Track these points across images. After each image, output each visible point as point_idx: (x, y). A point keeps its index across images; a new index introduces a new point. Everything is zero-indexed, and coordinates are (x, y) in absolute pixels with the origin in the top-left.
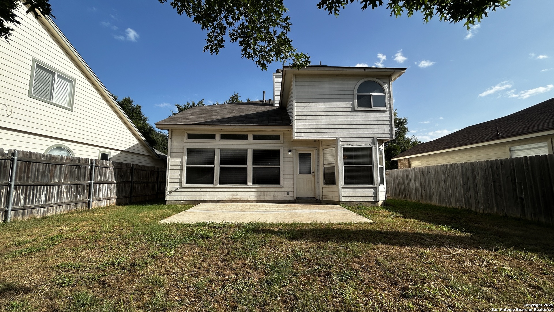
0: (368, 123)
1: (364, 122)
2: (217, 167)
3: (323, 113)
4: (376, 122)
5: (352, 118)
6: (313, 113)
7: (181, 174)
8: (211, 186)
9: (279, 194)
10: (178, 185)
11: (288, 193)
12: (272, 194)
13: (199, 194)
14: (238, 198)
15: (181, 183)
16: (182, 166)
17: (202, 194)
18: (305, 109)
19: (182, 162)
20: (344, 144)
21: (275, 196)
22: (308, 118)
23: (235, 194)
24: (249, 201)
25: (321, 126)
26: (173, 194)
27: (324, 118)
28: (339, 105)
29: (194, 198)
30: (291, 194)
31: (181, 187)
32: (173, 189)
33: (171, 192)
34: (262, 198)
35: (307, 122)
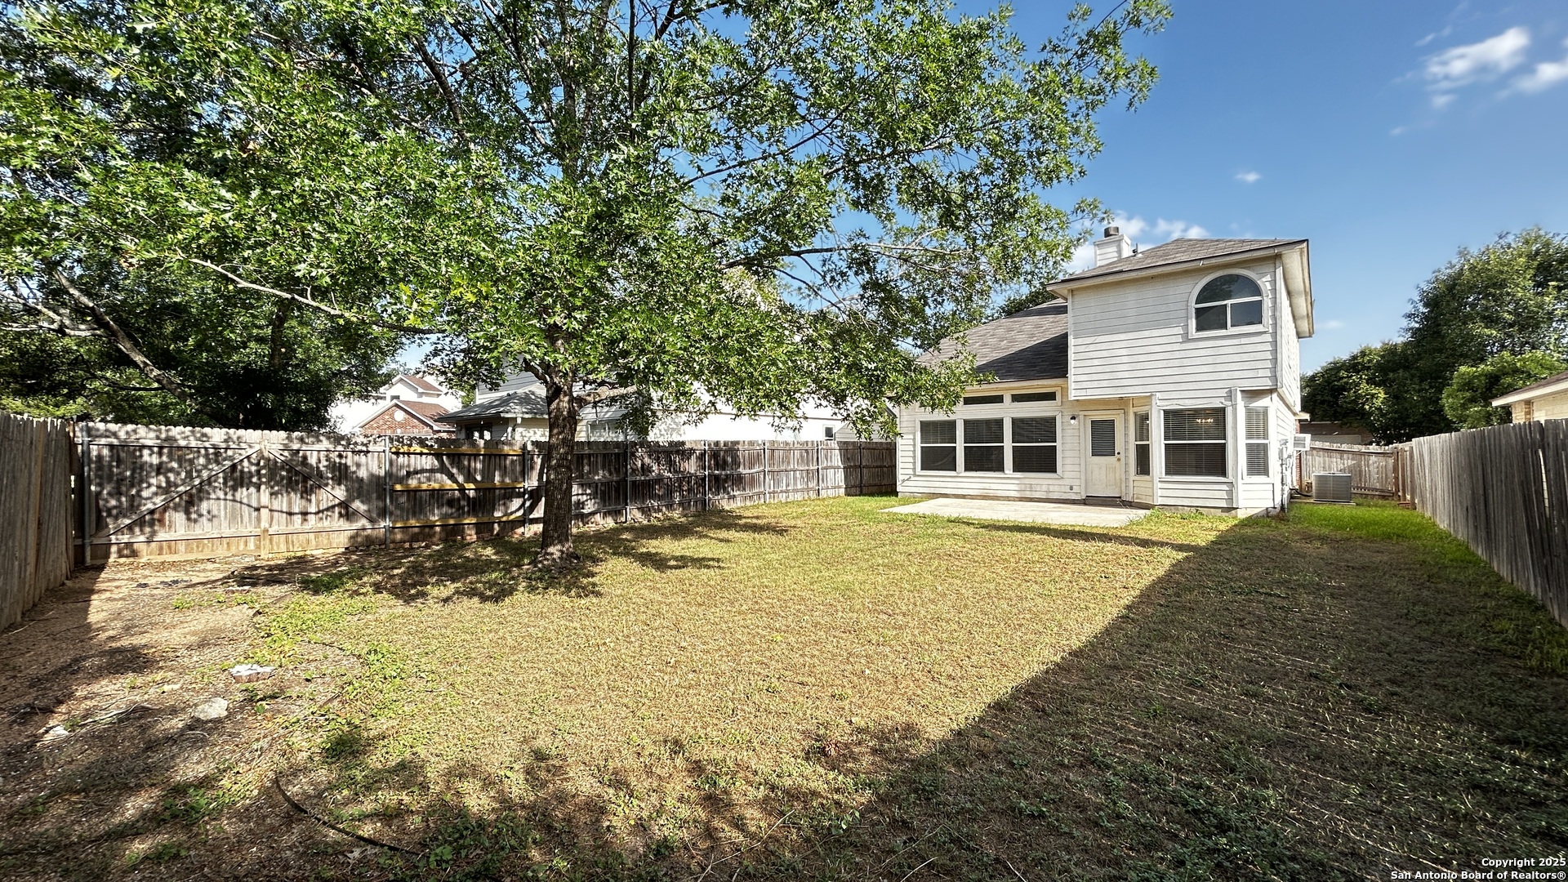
0: (1219, 359)
1: (1210, 360)
2: (960, 445)
3: (1124, 352)
4: (1236, 358)
5: (1183, 354)
6: (1105, 354)
7: (914, 457)
8: (952, 473)
9: (1056, 488)
10: (911, 472)
11: (1071, 488)
12: (1044, 488)
13: (937, 484)
14: (991, 493)
15: (914, 469)
16: (914, 445)
17: (942, 484)
18: (1092, 347)
19: (914, 439)
20: (1166, 403)
21: (1048, 492)
22: (1096, 362)
23: (987, 486)
24: (1008, 499)
25: (1120, 375)
26: (906, 483)
27: (1125, 359)
28: (1156, 333)
29: (932, 491)
30: (1076, 489)
31: (915, 475)
32: (907, 477)
33: (904, 481)
34: (1028, 494)
35: (1094, 370)
